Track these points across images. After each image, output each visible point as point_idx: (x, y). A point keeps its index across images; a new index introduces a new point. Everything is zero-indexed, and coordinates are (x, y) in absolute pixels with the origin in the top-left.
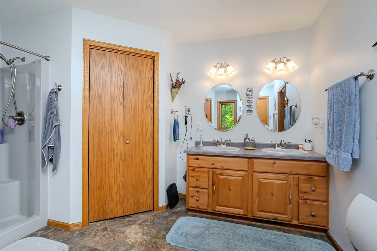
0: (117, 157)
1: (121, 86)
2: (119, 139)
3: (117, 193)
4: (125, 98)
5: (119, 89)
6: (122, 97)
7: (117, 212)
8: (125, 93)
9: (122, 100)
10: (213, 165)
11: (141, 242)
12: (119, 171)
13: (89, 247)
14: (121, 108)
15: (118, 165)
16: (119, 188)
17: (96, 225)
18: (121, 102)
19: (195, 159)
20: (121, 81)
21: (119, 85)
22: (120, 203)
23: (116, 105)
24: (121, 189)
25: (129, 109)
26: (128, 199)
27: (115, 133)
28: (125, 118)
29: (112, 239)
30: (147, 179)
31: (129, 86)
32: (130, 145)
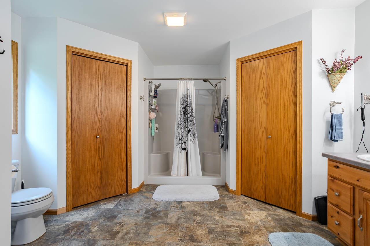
0: (261, 149)
1: (264, 87)
2: (263, 133)
3: (260, 180)
4: (268, 97)
5: (262, 90)
6: (265, 97)
7: (261, 197)
8: (268, 93)
9: (264, 99)
10: (358, 181)
11: (252, 222)
12: (263, 161)
13: (226, 205)
14: (264, 107)
15: (262, 157)
16: (262, 176)
17: (244, 198)
18: (265, 101)
19: (335, 166)
20: (264, 83)
21: (262, 87)
22: (263, 190)
23: (260, 104)
24: (264, 178)
25: (271, 107)
26: (269, 189)
27: (259, 128)
28: (267, 115)
29: (240, 209)
30: (289, 177)
31: (271, 86)
32: (272, 140)
